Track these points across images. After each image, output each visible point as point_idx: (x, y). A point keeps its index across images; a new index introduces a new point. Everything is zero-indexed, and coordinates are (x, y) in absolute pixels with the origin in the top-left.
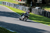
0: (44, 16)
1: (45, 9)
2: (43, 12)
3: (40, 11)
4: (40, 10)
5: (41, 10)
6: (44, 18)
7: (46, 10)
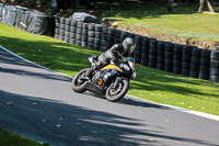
2: (106, 33)
3: (93, 30)
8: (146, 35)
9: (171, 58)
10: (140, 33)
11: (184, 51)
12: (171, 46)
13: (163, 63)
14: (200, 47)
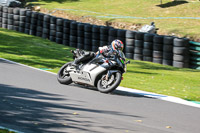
0: (34, 34)
1: (38, 8)
2: (30, 17)
3: (18, 14)
4: (15, 10)
5: (22, 10)
6: (32, 43)
7: (41, 12)
8: (67, 17)
9: (90, 38)
10: (62, 16)
11: (101, 31)
12: (90, 27)
13: (83, 42)
14: (116, 27)
